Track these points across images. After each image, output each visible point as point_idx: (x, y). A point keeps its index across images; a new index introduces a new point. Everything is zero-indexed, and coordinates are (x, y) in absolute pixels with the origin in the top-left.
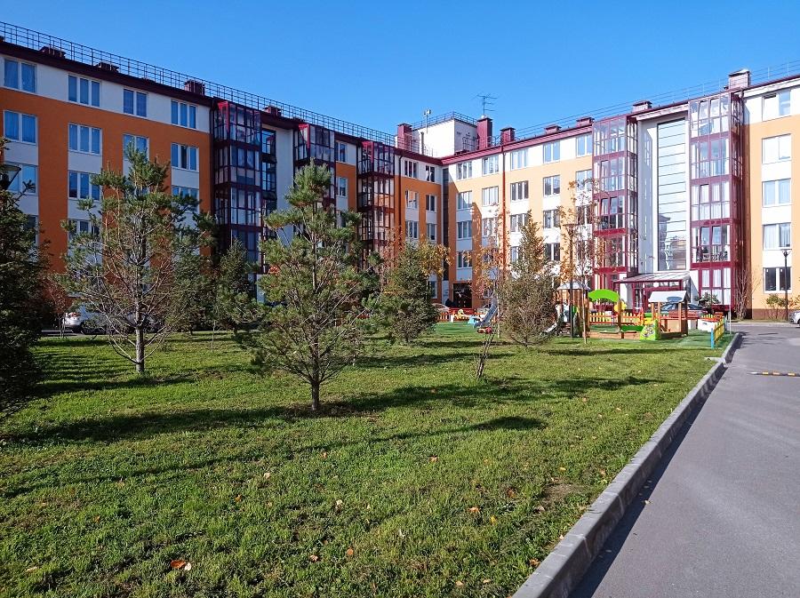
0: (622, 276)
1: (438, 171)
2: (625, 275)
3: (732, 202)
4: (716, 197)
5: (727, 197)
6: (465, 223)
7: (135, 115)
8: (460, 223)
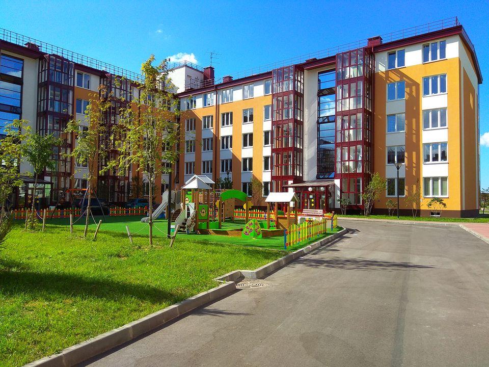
0: (290, 182)
2: (292, 182)
3: (364, 129)
5: (361, 124)
6: (191, 142)
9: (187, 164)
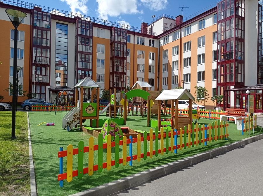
9: (164, 78)
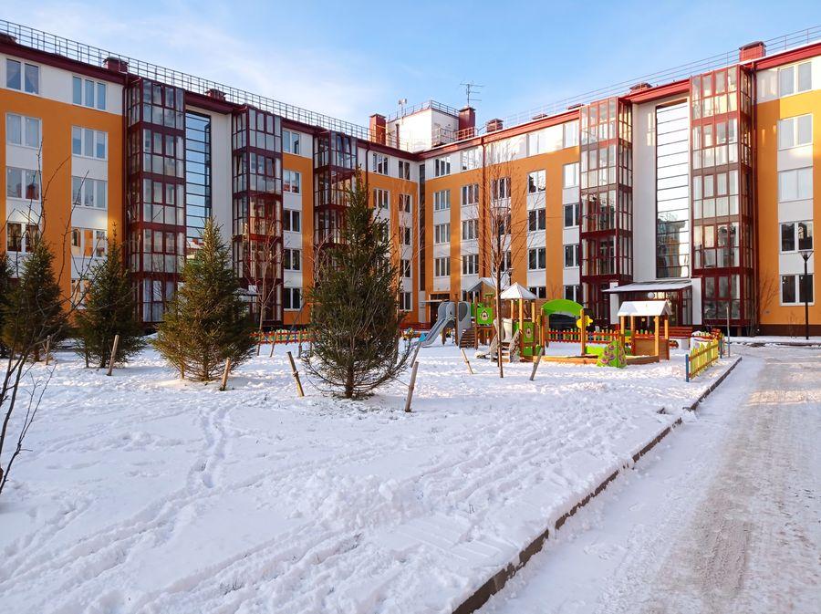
0: (613, 285)
1: (414, 167)
2: (616, 285)
3: (741, 196)
4: (722, 191)
5: (735, 189)
6: (443, 226)
7: (23, 90)
8: (438, 227)
9: (437, 260)
